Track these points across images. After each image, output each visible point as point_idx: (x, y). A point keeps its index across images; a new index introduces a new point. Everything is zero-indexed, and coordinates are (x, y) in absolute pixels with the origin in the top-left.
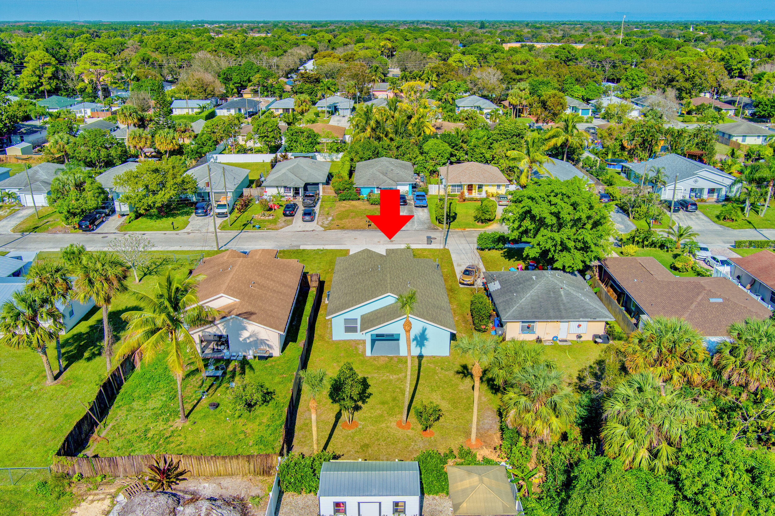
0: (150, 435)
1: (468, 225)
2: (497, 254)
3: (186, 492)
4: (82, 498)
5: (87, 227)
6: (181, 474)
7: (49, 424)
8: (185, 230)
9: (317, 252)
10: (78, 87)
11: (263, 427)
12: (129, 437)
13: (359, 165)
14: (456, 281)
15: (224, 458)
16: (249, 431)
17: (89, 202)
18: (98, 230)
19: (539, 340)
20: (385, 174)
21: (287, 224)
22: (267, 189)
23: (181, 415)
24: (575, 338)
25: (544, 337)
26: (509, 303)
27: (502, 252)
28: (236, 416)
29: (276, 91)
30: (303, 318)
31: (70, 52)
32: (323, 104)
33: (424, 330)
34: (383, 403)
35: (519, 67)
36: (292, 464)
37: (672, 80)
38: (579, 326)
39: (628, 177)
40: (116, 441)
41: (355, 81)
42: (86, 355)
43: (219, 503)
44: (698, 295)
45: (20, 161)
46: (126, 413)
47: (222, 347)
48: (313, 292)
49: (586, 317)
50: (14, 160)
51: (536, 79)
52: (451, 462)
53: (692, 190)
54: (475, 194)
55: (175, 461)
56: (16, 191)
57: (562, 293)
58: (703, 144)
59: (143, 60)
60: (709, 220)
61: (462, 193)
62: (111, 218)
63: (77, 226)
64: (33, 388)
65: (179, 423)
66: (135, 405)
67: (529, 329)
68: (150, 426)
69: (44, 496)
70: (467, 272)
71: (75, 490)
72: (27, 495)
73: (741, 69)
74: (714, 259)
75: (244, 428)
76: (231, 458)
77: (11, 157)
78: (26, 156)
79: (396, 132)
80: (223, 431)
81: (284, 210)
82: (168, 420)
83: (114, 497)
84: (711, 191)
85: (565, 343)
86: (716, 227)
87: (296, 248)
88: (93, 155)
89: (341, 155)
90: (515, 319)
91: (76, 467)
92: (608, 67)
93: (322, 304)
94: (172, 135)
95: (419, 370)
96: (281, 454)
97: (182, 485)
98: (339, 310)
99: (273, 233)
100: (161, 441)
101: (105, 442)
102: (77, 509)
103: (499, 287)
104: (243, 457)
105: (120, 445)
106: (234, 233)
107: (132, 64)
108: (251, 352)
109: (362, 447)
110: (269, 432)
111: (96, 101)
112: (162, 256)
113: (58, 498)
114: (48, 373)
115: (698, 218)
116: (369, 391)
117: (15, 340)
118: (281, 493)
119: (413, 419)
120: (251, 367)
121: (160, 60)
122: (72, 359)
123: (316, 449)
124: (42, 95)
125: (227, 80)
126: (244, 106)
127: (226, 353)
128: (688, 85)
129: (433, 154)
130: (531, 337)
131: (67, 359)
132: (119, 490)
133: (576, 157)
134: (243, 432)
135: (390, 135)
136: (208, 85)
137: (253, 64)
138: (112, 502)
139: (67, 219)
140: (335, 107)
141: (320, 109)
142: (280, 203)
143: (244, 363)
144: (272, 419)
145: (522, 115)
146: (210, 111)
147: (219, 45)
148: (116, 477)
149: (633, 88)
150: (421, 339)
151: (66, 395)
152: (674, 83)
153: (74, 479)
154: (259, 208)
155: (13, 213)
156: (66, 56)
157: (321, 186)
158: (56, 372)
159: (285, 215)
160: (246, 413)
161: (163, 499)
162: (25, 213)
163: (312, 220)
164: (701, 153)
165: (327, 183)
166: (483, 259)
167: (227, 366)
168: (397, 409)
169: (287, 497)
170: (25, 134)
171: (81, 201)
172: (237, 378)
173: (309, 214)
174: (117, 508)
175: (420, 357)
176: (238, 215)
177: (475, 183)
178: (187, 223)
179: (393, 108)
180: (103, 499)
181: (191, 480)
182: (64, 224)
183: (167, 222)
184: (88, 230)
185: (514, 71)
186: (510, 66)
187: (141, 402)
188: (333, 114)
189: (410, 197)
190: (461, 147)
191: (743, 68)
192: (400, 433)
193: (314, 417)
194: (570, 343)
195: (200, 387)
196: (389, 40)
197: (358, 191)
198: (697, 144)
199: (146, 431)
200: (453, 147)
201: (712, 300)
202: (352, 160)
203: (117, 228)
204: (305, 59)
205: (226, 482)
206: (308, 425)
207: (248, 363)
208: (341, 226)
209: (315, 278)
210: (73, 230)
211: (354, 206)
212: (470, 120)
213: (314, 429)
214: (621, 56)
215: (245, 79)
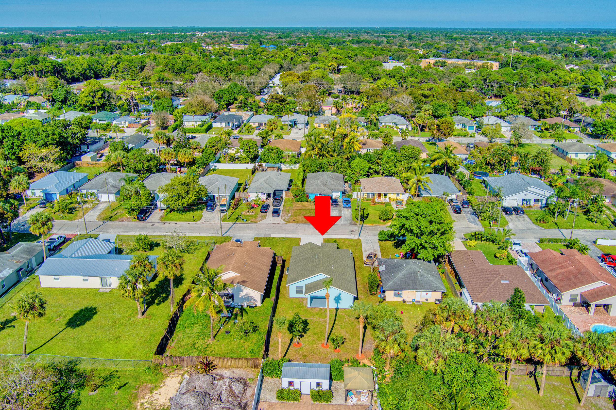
0: (196, 346)
1: (375, 222)
2: (390, 244)
3: (217, 375)
4: (167, 376)
5: (142, 218)
6: (214, 366)
7: (144, 339)
8: (201, 221)
9: (281, 239)
10: (118, 104)
11: (252, 345)
12: (186, 347)
13: (309, 175)
14: (362, 262)
15: (235, 359)
16: (246, 346)
17: (143, 203)
18: (148, 220)
19: (404, 301)
20: (325, 185)
21: (263, 218)
22: (250, 194)
23: (211, 335)
24: (425, 301)
25: (406, 299)
26: (388, 280)
27: (393, 242)
28: (240, 338)
29: (254, 107)
30: (273, 283)
31: (105, 67)
32: (286, 119)
33: (340, 294)
34: (315, 334)
35: (427, 93)
36: (269, 363)
37: (537, 104)
38: (427, 294)
39: (486, 187)
40: (180, 349)
41: (309, 102)
42: (156, 301)
43: (234, 380)
44: (496, 278)
45: (90, 166)
46: (182, 334)
47: (230, 300)
48: (279, 266)
49: (431, 289)
50: (86, 165)
51: (437, 102)
52: (346, 364)
53: (524, 200)
54: (382, 199)
55: (211, 360)
56: (95, 191)
57: (419, 274)
58: (542, 162)
59: (159, 79)
60: (530, 221)
61: (374, 200)
62: (155, 211)
63: (136, 217)
64: (132, 319)
65: (210, 341)
66: (186, 330)
67: (399, 295)
68: (196, 342)
69: (149, 374)
70: (369, 257)
71: (163, 372)
72: (141, 373)
73: (596, 89)
74: (521, 251)
75: (243, 345)
76: (239, 359)
77: (84, 163)
78: (94, 162)
79: (335, 151)
80: (233, 346)
81: (261, 209)
82: (204, 339)
83: (182, 376)
84: (537, 201)
85: (418, 303)
86: (534, 227)
87: (269, 236)
88: (140, 166)
89: (297, 166)
90: (391, 289)
91: (164, 361)
92: (495, 86)
93: (284, 275)
94: (188, 152)
95: (336, 316)
96: (263, 358)
97: (214, 372)
98: (293, 281)
99: (254, 225)
100: (202, 350)
101: (175, 349)
102: (166, 381)
103: (385, 269)
104: (245, 359)
105: (182, 351)
106: (231, 224)
107: (151, 81)
108: (246, 304)
109: (303, 356)
110: (256, 347)
111: (130, 114)
112: (189, 240)
113: (156, 375)
114: (139, 311)
115: (524, 220)
116: (308, 327)
117: (126, 294)
118: (263, 377)
119: (330, 342)
120: (246, 312)
121: (171, 79)
122: (149, 303)
123: (280, 356)
124: (93, 108)
125: (219, 98)
126: (232, 120)
127: (232, 303)
128: (549, 107)
129: (357, 169)
130: (400, 299)
131: (147, 304)
132: (185, 372)
133: (453, 172)
134: (243, 346)
135: (331, 153)
136: (207, 105)
137: (237, 84)
138: (182, 378)
139: (130, 212)
140: (295, 122)
141: (284, 123)
142: (258, 203)
143: (242, 309)
144: (258, 340)
145: (426, 130)
146: (209, 124)
147: (213, 68)
148: (182, 366)
149: (508, 109)
150: (338, 299)
151: (149, 323)
152: (538, 106)
153: (163, 367)
154: (245, 206)
155: (95, 207)
156: (102, 69)
157: (284, 192)
158: (143, 311)
159: (262, 212)
160: (244, 337)
161: (207, 377)
162: (102, 206)
163: (278, 216)
164: (540, 168)
165: (288, 189)
166: (381, 247)
167: (233, 311)
168: (322, 338)
169: (266, 379)
170: (90, 144)
171: (138, 202)
172: (239, 318)
173: (276, 212)
174: (185, 380)
175: (337, 309)
176: (233, 211)
177: (383, 193)
178: (201, 216)
179: (334, 128)
180: (178, 377)
181: (219, 369)
182: (127, 215)
183: (190, 215)
184: (143, 220)
185: (422, 95)
186: (420, 92)
187: (190, 329)
188: (293, 127)
189: (340, 200)
190: (377, 163)
191: (598, 88)
192: (323, 350)
193: (280, 340)
194: (421, 303)
195: (220, 322)
196: (336, 58)
197: (308, 196)
198: (538, 162)
199: (194, 344)
200: (371, 163)
201: (502, 282)
202: (304, 171)
203: (160, 219)
204: (273, 75)
205: (236, 371)
206: (276, 344)
207: (244, 309)
208: (296, 220)
209: (280, 259)
210: (133, 220)
211: (304, 206)
212: (387, 138)
213: (280, 346)
214: (506, 78)
215: (232, 98)
